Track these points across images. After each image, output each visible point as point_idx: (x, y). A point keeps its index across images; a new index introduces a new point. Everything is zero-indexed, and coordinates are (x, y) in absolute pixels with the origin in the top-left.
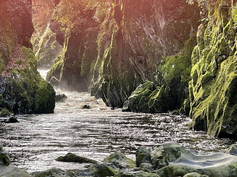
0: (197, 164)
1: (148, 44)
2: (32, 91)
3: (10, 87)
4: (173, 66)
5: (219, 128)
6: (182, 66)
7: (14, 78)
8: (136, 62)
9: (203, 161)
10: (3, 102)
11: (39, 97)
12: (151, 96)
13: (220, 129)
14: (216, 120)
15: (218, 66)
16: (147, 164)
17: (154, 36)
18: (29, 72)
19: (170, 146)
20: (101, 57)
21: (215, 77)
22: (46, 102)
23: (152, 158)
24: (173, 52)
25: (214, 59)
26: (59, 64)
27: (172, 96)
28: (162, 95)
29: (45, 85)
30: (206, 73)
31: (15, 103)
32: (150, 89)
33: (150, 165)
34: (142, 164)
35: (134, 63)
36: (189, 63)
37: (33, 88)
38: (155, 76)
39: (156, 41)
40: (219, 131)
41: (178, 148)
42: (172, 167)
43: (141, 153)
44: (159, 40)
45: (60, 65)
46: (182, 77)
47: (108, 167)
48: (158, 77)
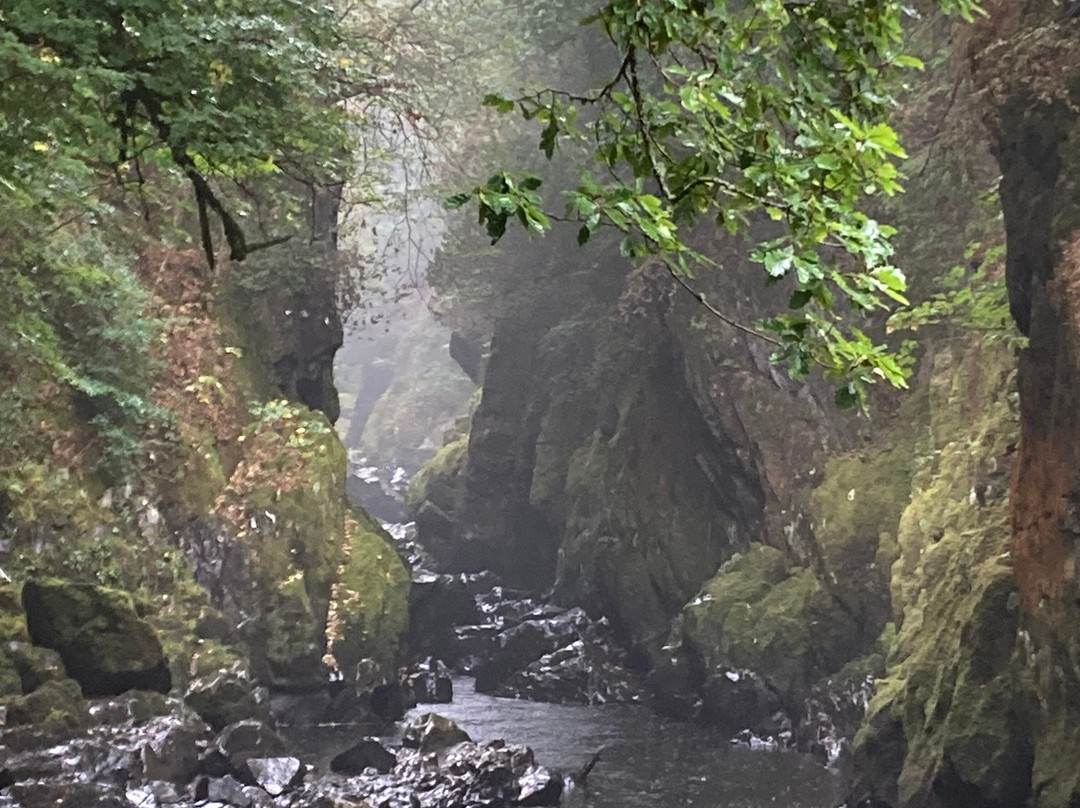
1: (764, 404)
4: (852, 493)
5: (935, 761)
6: (883, 494)
7: (254, 525)
8: (718, 468)
12: (767, 604)
14: (929, 730)
17: (786, 377)
18: (314, 503)
22: (370, 616)
24: (856, 438)
27: (844, 607)
28: (806, 601)
30: (946, 537)
32: (767, 574)
35: (716, 473)
38: (786, 529)
39: (794, 393)
40: (936, 770)
44: (804, 392)
46: (884, 535)
48: (798, 531)
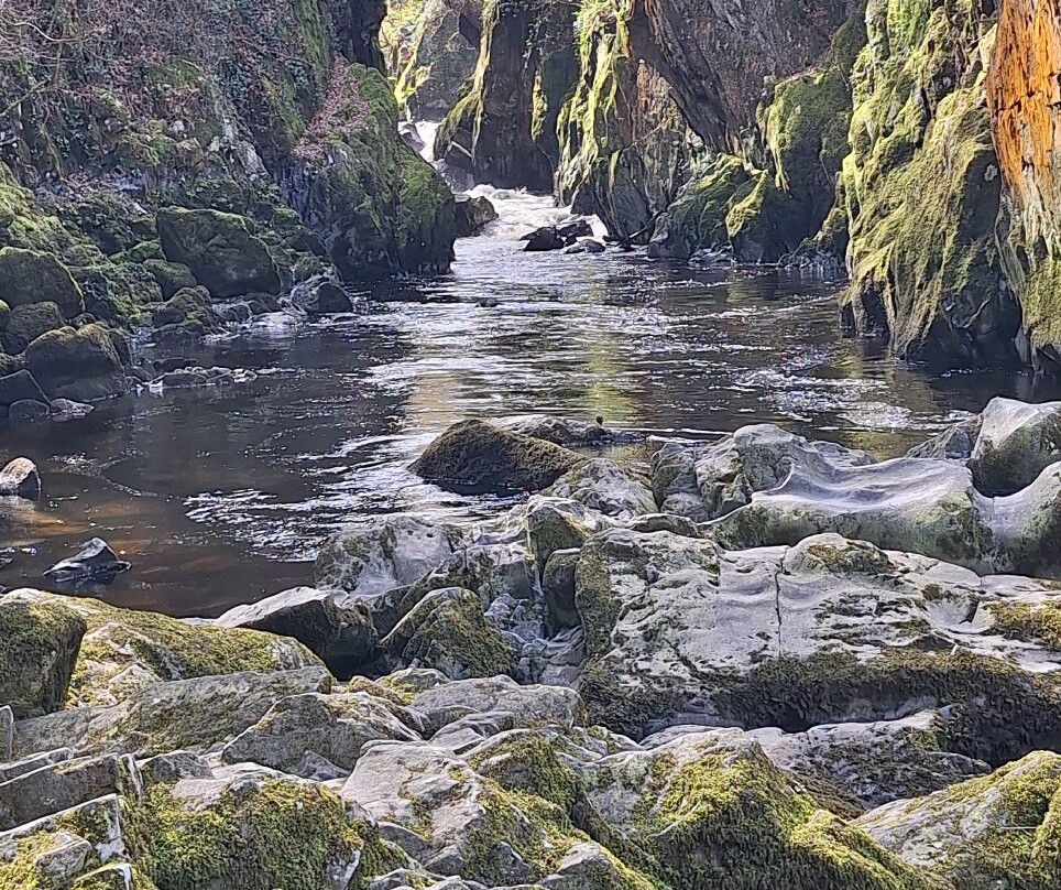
0: (841, 495)
1: (722, 43)
2: (386, 197)
3: (321, 188)
4: (798, 108)
5: (929, 312)
6: (822, 107)
7: (331, 161)
8: (687, 97)
9: (860, 487)
10: (303, 235)
11: (407, 215)
12: (734, 201)
13: (933, 313)
14: (920, 286)
15: (928, 110)
16: (684, 499)
17: (739, 20)
18: (376, 141)
19: (758, 441)
20: (590, 80)
21: (920, 144)
22: (427, 226)
23: (700, 479)
24: (797, 65)
25: (918, 90)
26: (469, 104)
28: (765, 196)
29: (422, 177)
30: (894, 133)
31: (337, 233)
32: (730, 177)
33: (696, 502)
34: (671, 498)
36: (845, 101)
37: (391, 187)
39: (746, 33)
41: (780, 446)
42: (762, 510)
43: (666, 462)
44: (754, 30)
45: (472, 107)
46: (825, 140)
47: (564, 514)
